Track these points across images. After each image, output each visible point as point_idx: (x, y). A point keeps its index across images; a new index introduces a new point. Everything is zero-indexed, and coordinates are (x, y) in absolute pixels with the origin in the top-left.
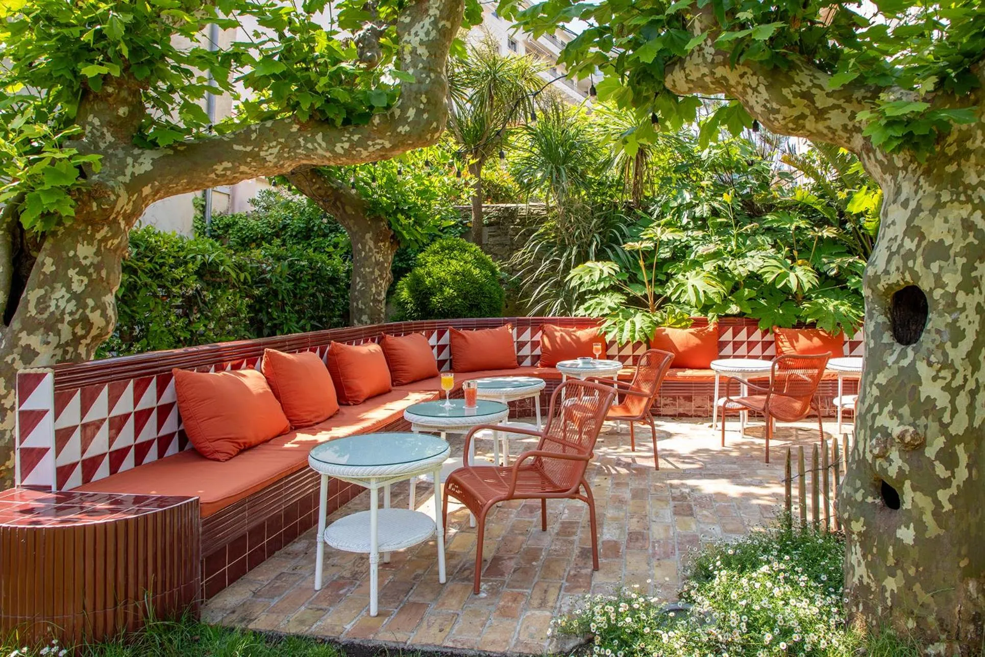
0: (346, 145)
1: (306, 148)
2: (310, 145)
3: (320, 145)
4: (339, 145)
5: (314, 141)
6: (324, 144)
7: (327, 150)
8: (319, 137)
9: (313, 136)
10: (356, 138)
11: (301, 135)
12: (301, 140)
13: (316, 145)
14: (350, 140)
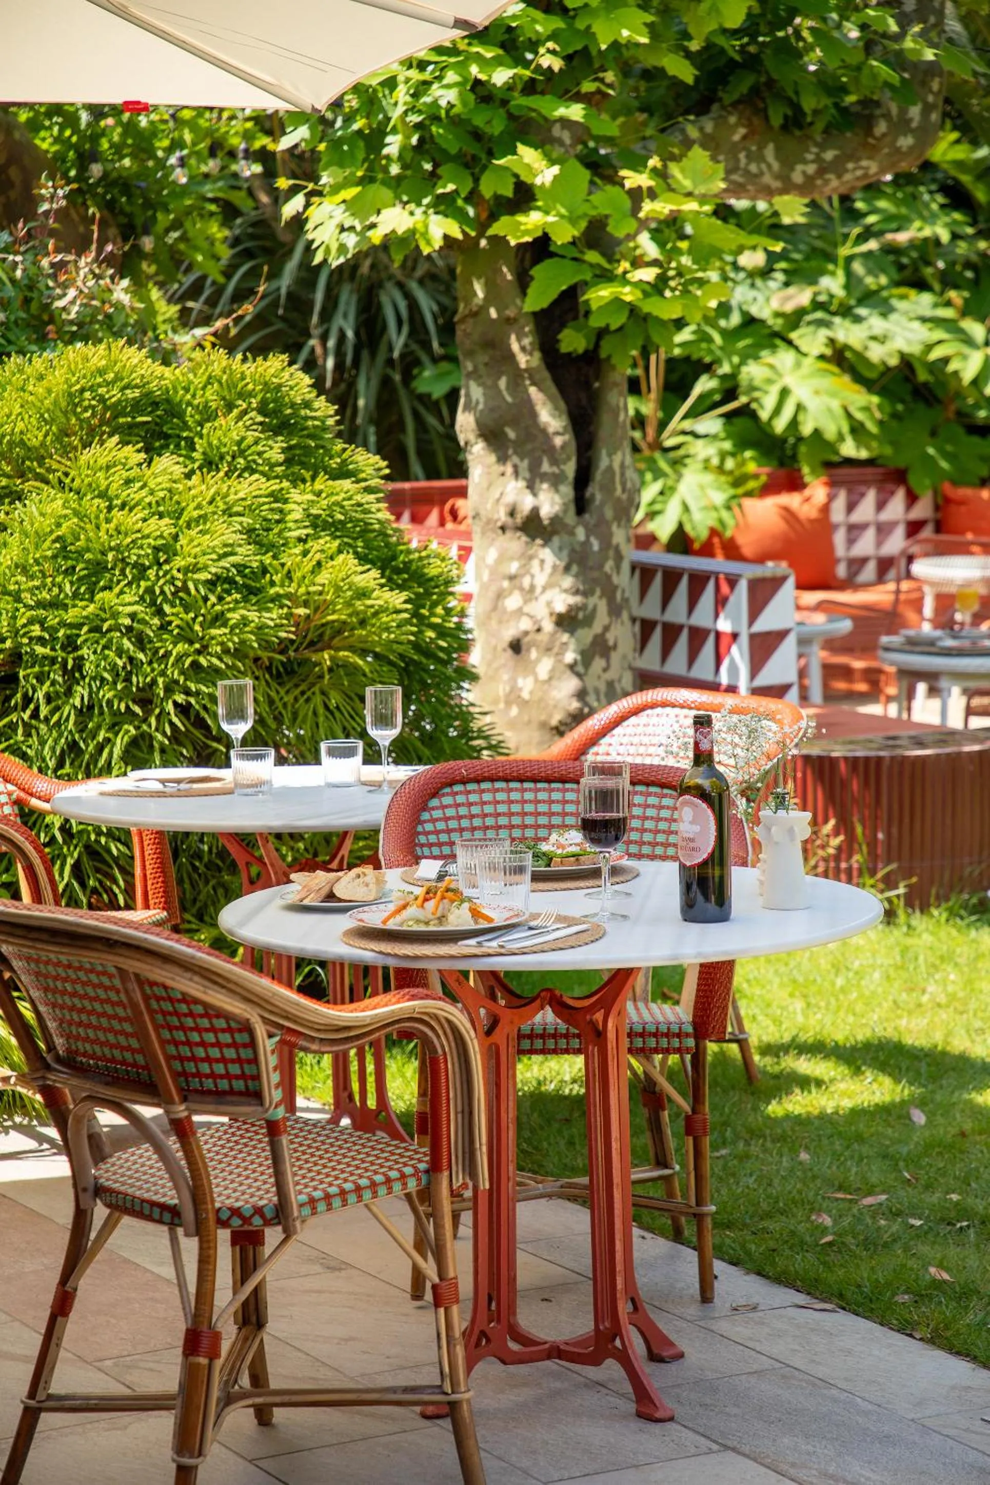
0: (811, 169)
1: (747, 172)
2: (753, 168)
3: (769, 166)
4: (799, 168)
5: (761, 158)
6: (776, 166)
7: (777, 177)
8: (770, 152)
9: (761, 148)
10: (829, 155)
11: (744, 149)
12: (742, 156)
13: (764, 166)
14: (818, 159)
